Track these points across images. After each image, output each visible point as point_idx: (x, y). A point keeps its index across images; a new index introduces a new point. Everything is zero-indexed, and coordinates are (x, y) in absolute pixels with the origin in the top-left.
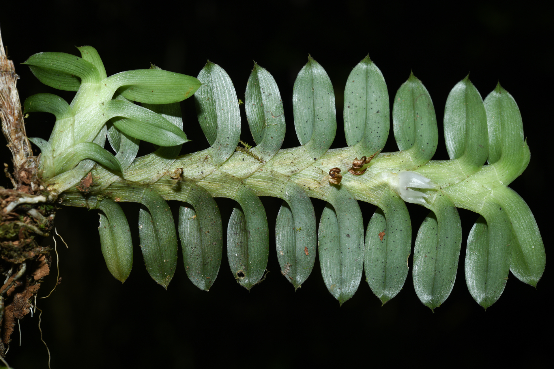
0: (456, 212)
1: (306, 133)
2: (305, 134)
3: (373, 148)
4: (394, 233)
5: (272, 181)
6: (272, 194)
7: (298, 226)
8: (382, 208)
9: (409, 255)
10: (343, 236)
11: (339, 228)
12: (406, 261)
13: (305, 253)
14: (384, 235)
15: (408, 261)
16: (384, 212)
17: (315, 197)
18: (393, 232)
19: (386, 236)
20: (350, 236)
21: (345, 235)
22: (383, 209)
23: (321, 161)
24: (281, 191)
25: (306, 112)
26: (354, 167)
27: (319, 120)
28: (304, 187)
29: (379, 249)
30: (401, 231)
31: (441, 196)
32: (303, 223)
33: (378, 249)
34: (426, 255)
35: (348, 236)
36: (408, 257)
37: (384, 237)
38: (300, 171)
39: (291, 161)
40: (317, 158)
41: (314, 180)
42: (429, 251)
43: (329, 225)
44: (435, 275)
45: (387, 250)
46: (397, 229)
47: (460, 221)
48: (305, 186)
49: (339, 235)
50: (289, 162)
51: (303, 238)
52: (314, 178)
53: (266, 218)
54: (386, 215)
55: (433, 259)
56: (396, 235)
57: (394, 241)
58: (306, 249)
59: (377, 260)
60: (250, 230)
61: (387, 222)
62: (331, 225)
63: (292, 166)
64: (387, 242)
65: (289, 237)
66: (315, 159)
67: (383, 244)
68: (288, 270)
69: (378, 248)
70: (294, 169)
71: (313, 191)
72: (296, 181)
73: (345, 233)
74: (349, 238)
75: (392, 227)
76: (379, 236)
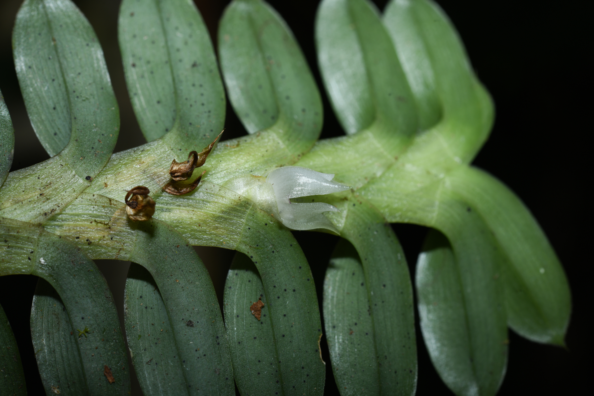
0: (390, 232)
1: (58, 132)
2: (55, 134)
3: (201, 135)
4: (281, 298)
5: (6, 241)
6: (10, 268)
7: (80, 326)
8: (246, 253)
9: (320, 337)
10: (181, 326)
11: (168, 312)
12: (317, 351)
13: (107, 380)
14: (263, 307)
15: (320, 351)
16: (254, 260)
17: (103, 257)
18: (279, 298)
19: (266, 308)
20: (195, 323)
21: (183, 324)
22: (249, 255)
23: (101, 181)
24: (29, 259)
25: (48, 88)
26: (174, 179)
27: (80, 100)
28: (77, 240)
29: (258, 338)
30: (294, 291)
31: (356, 207)
32: (91, 317)
33: (255, 338)
34: (351, 330)
35: (190, 324)
36: (319, 342)
37: (263, 311)
38: (63, 209)
39: (37, 193)
40: (92, 175)
41: (95, 221)
42: (355, 321)
43: (144, 309)
44: (379, 365)
45: (274, 335)
46: (285, 290)
47: (400, 248)
48: (78, 238)
49: (172, 325)
50: (34, 194)
51: (97, 348)
52: (93, 219)
53: (8, 323)
54: (257, 265)
55: (367, 334)
56: (286, 302)
57: (285, 315)
58: (107, 370)
59: (259, 361)
61: (263, 278)
62: (149, 310)
63: (44, 202)
64: (271, 320)
65: (65, 353)
66: (88, 178)
67: (264, 325)
69: (256, 336)
70: (47, 207)
71: (98, 245)
72: (58, 233)
73: (183, 319)
74: (192, 328)
75: (275, 287)
76: (253, 311)
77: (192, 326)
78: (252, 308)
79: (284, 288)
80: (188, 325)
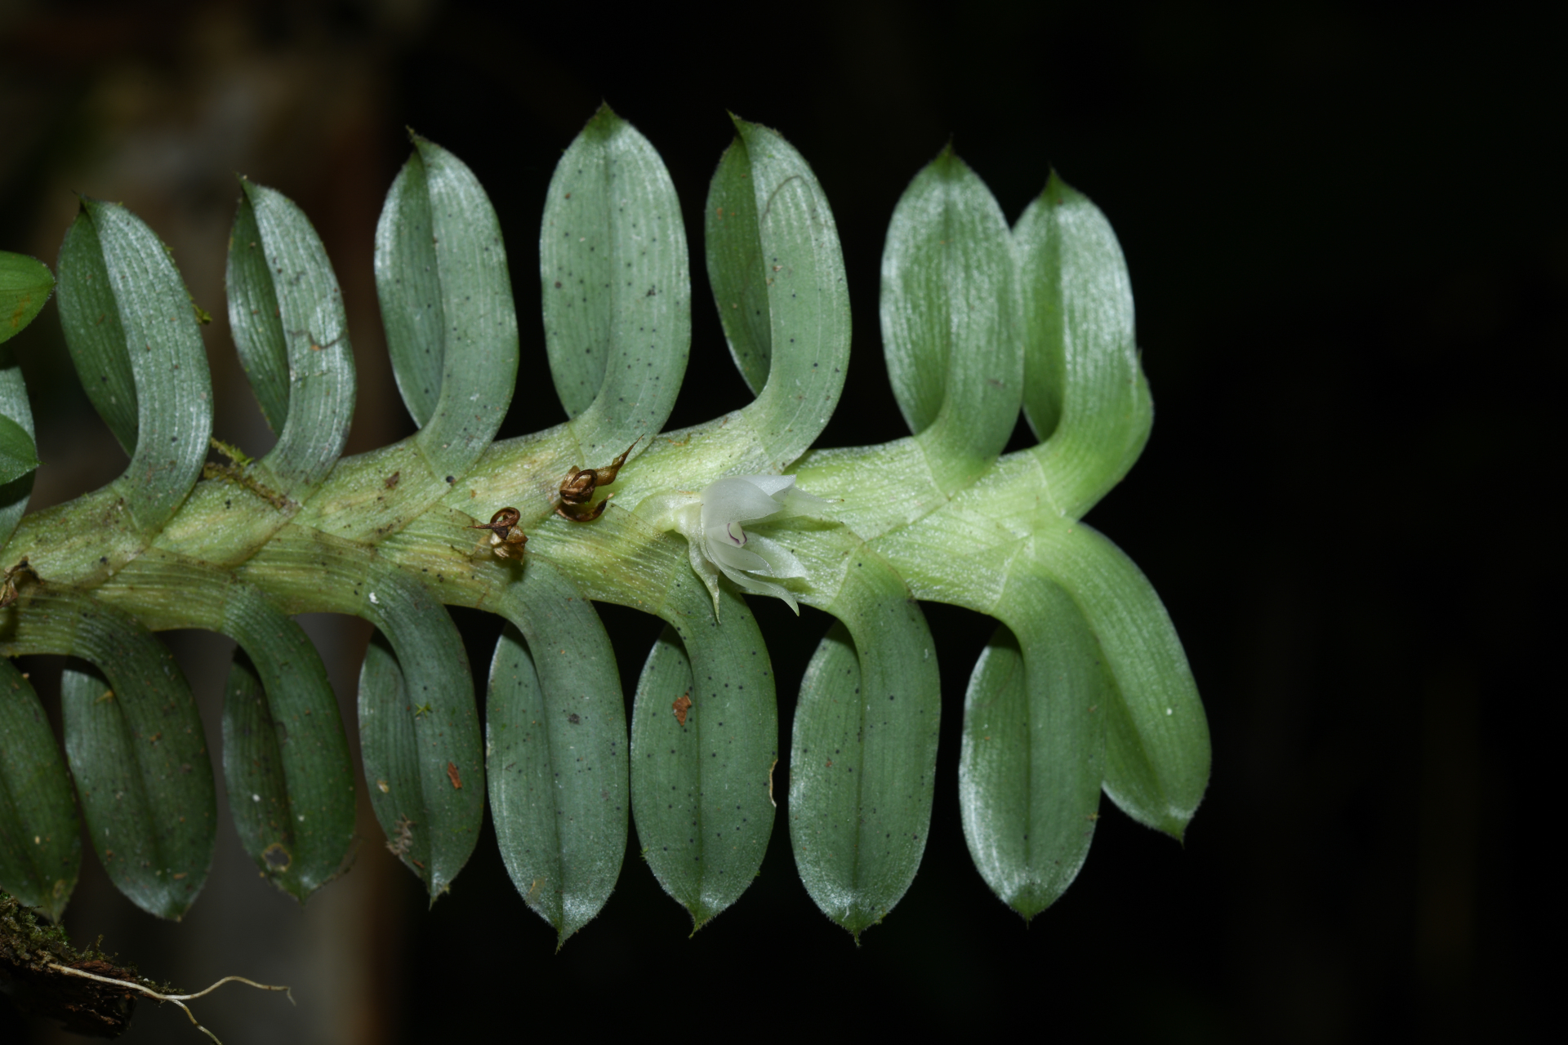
0: (917, 613)
1: (430, 388)
2: (426, 391)
3: (633, 420)
4: (718, 698)
5: (324, 564)
6: (330, 602)
7: (421, 700)
9: (774, 764)
10: (561, 723)
11: (544, 697)
12: (765, 784)
13: (451, 784)
14: (690, 706)
15: (771, 785)
16: (682, 633)
17: (458, 603)
18: (714, 696)
19: (694, 709)
20: (582, 717)
21: (565, 719)
22: (676, 626)
23: (470, 485)
24: (356, 593)
25: (421, 318)
27: (461, 344)
28: (423, 573)
29: (677, 753)
30: (741, 688)
31: (862, 568)
32: (436, 689)
33: (673, 752)
34: (829, 759)
35: (574, 719)
36: (771, 771)
37: (690, 713)
38: (405, 527)
39: (375, 496)
40: (456, 477)
41: (451, 549)
42: (837, 746)
43: (517, 686)
44: (860, 821)
45: (698, 752)
46: (726, 686)
47: (930, 641)
48: (425, 570)
49: (546, 718)
50: (370, 496)
51: (441, 735)
52: (450, 545)
54: (687, 643)
55: (850, 770)
56: (725, 704)
57: (721, 724)
58: (453, 770)
59: (674, 788)
60: (285, 720)
61: (693, 664)
62: (523, 687)
63: (380, 512)
64: (698, 728)
65: (399, 736)
66: (450, 479)
67: (687, 735)
68: (408, 838)
69: (675, 748)
70: (384, 519)
71: (453, 583)
72: (398, 558)
73: (564, 711)
74: (576, 726)
75: (710, 678)
76: (675, 711)
77: (577, 722)
78: (674, 706)
79: (725, 682)
80: (570, 721)
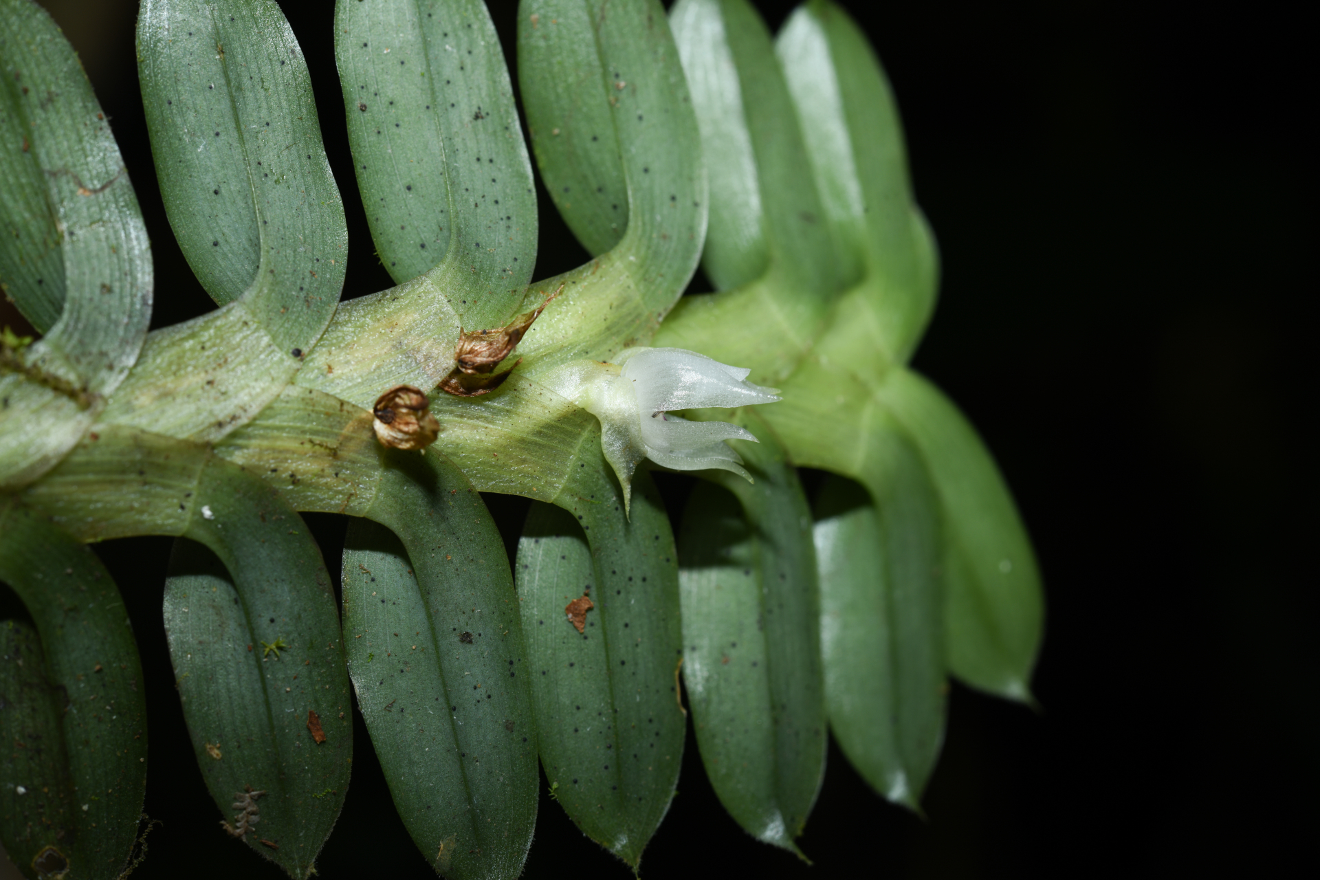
1: (220, 240)
3: (498, 269)
4: (622, 595)
5: (141, 473)
6: (142, 522)
7: (268, 636)
8: (573, 511)
9: (679, 664)
10: (450, 642)
11: (429, 616)
12: (672, 689)
13: (312, 738)
14: (590, 609)
15: (678, 689)
16: (583, 523)
17: (318, 508)
18: (619, 592)
19: (595, 613)
20: (475, 637)
21: (454, 639)
22: (577, 514)
23: (321, 358)
24: (183, 508)
26: (461, 369)
27: (270, 182)
28: (272, 474)
29: (576, 665)
30: (644, 580)
32: (287, 620)
33: (572, 665)
34: (723, 654)
35: (466, 638)
36: (677, 673)
37: (591, 617)
39: (201, 378)
40: (303, 348)
41: (311, 441)
43: (379, 604)
45: (608, 661)
46: (630, 579)
48: (274, 470)
49: (434, 641)
50: (196, 380)
51: (295, 678)
52: (308, 436)
53: (128, 622)
54: (589, 533)
55: (756, 664)
56: (629, 601)
57: (626, 625)
58: (313, 718)
59: (578, 708)
60: (67, 682)
62: (390, 606)
63: (215, 399)
64: (605, 633)
65: (234, 684)
66: (297, 353)
67: (590, 642)
68: (253, 813)
69: (573, 660)
70: (223, 409)
71: (309, 485)
72: (240, 459)
73: (455, 630)
74: (469, 646)
75: (614, 572)
76: (570, 615)
77: (470, 642)
78: (568, 610)
80: (462, 641)
